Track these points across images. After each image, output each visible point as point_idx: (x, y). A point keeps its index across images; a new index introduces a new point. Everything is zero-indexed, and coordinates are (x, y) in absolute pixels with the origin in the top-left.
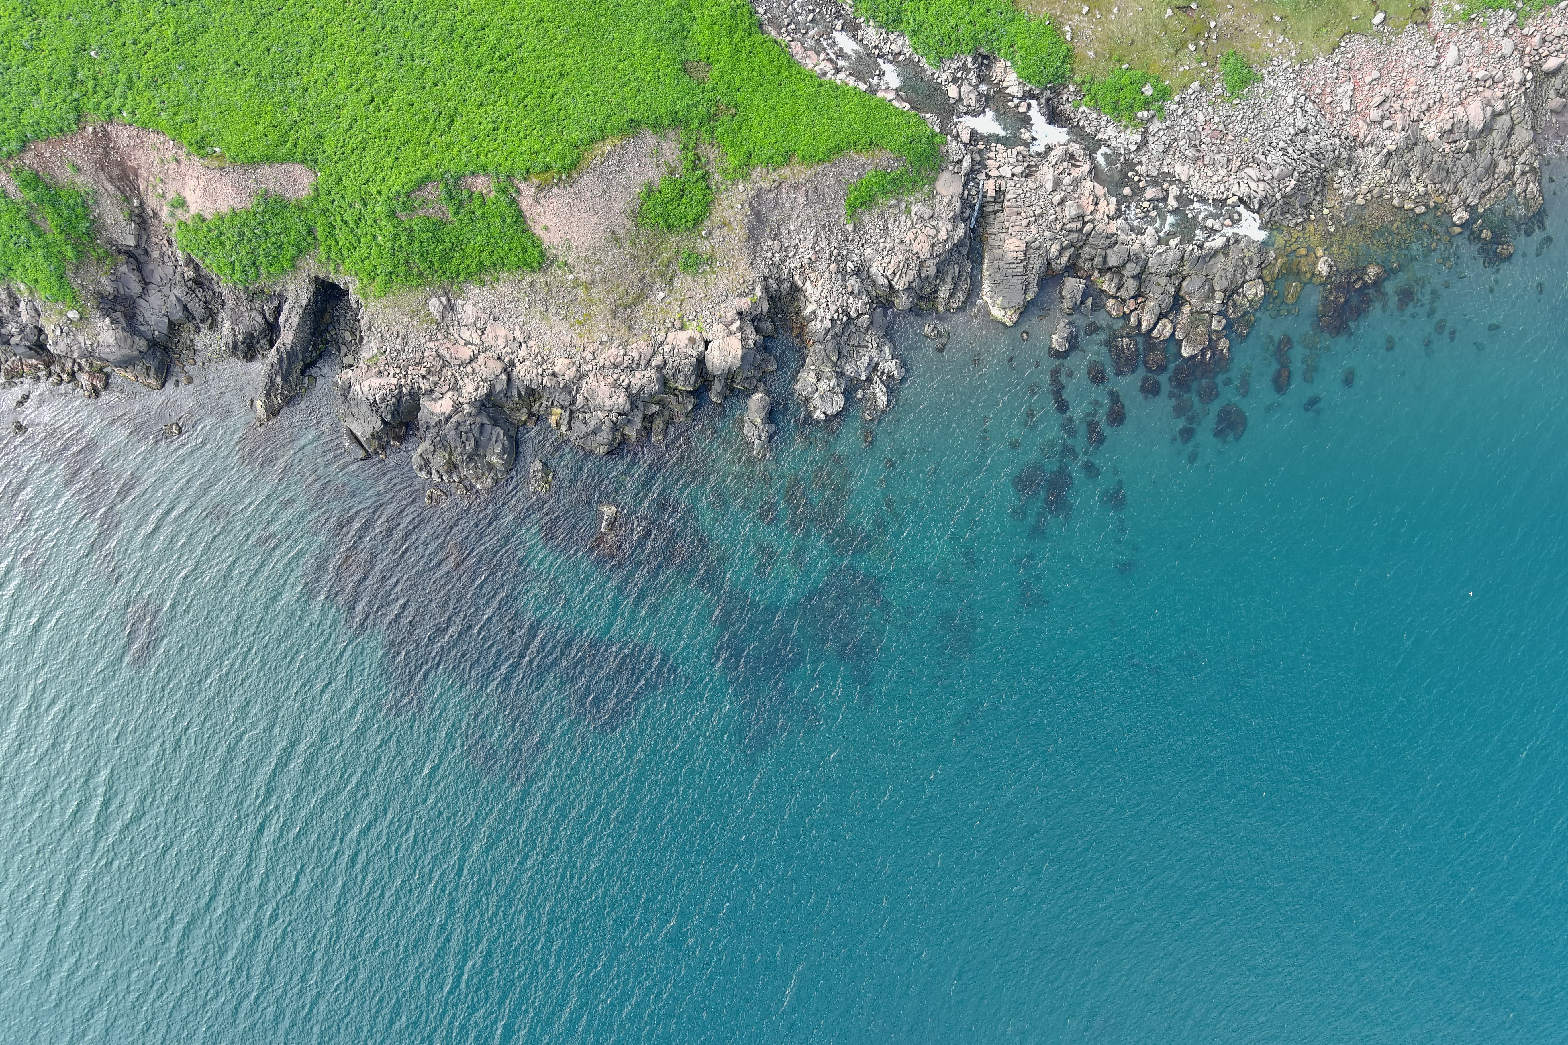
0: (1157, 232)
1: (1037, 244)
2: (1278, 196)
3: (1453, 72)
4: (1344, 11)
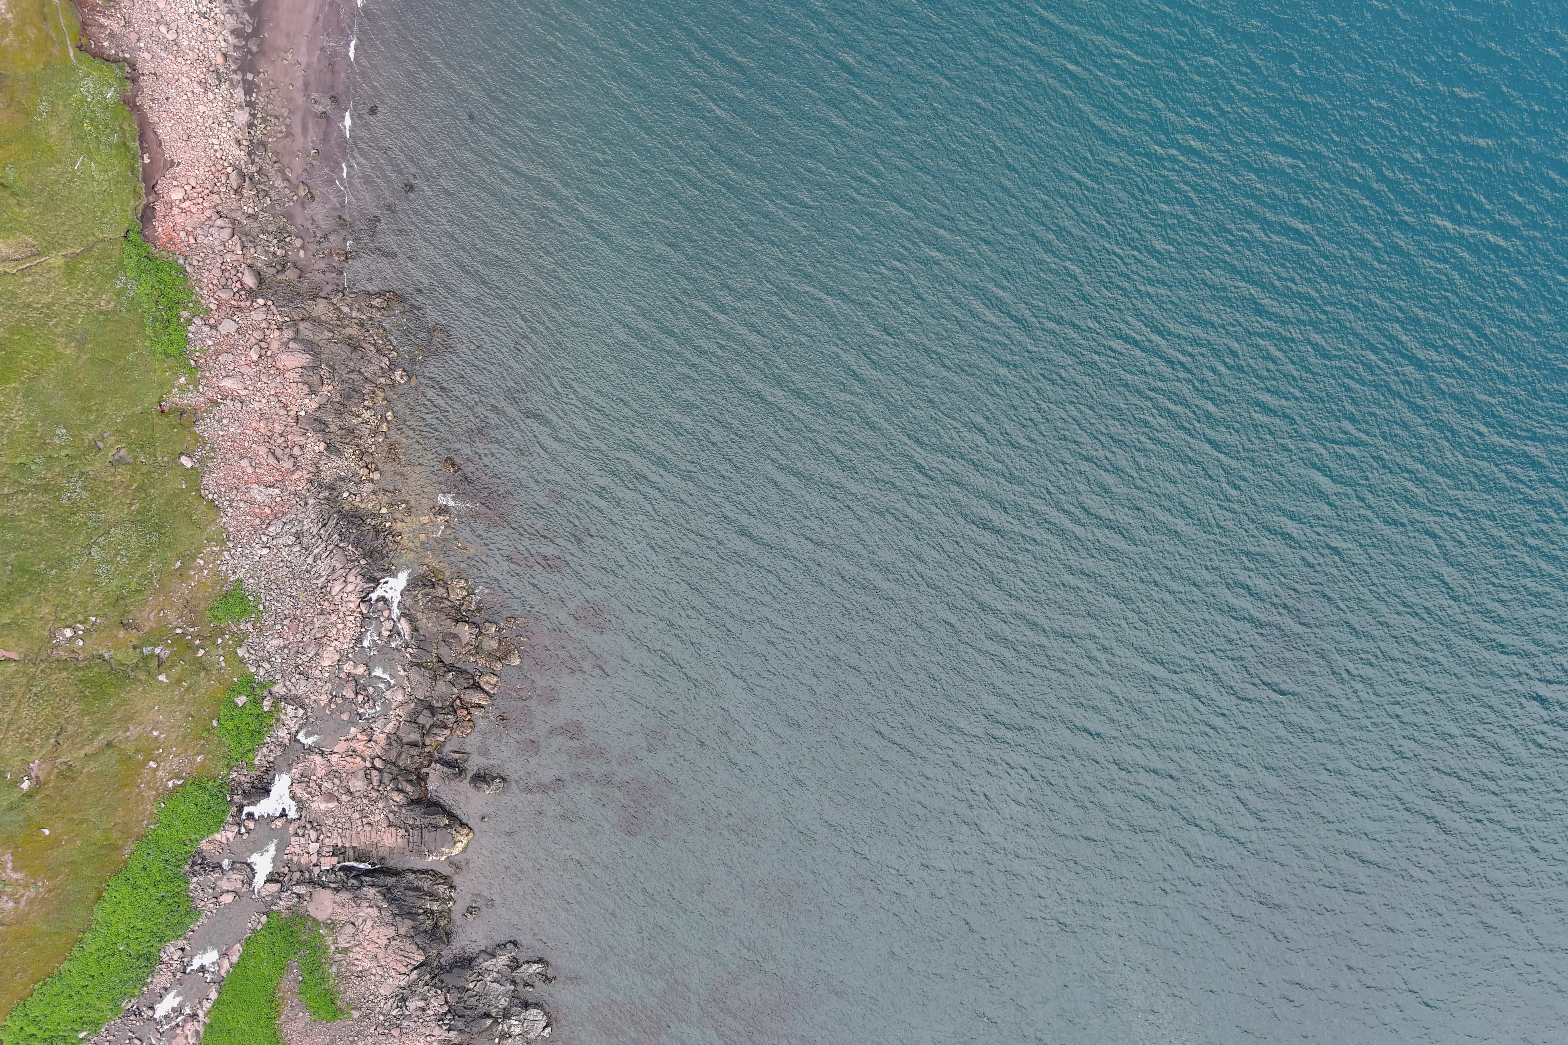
0: (388, 688)
1: (391, 816)
2: (363, 562)
3: (249, 382)
4: (177, 496)
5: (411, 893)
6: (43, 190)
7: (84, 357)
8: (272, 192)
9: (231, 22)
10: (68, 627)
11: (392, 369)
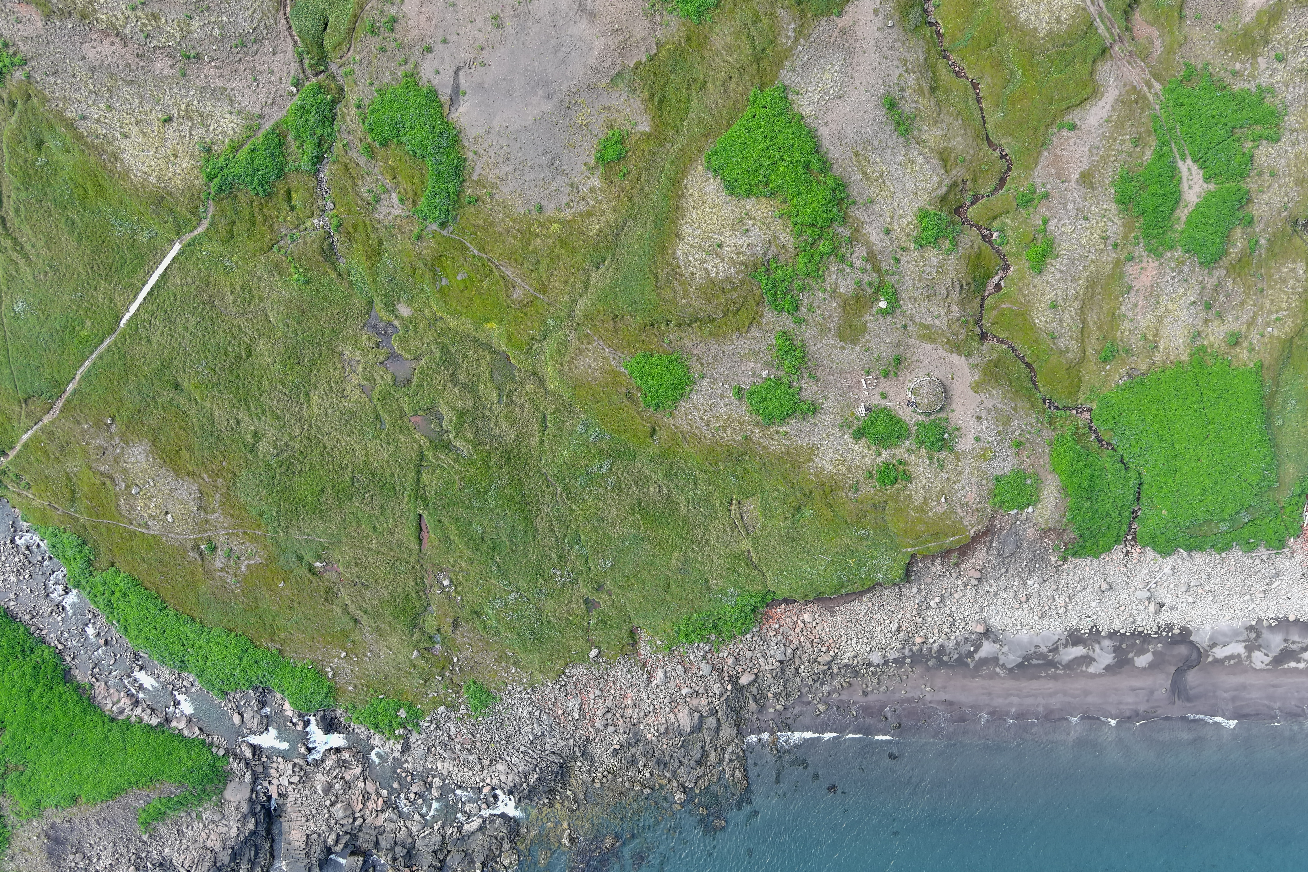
0: (423, 816)
1: (315, 836)
2: (525, 785)
3: (663, 689)
4: (565, 648)
5: (253, 853)
6: (799, 534)
7: (670, 574)
8: (818, 684)
9: (951, 645)
10: (451, 582)
11: (685, 790)
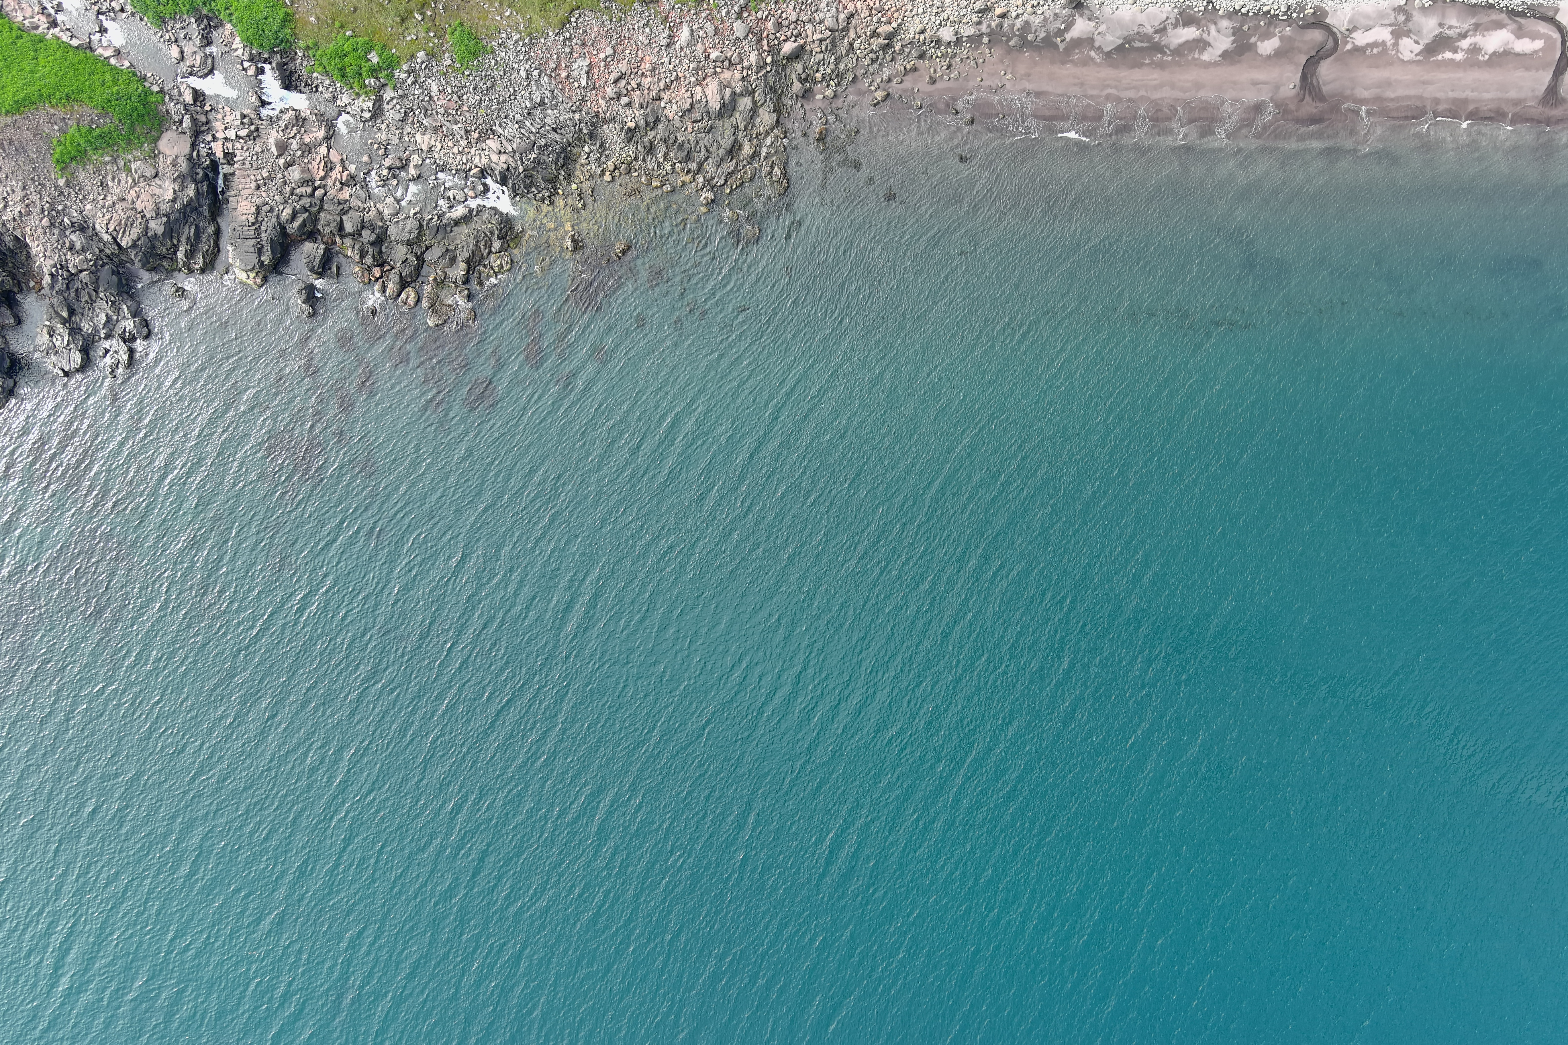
0: (398, 201)
1: (267, 208)
2: (521, 169)
3: (688, 52)
5: (194, 231)
8: (877, 66)
9: (1036, 21)
11: (713, 188)
